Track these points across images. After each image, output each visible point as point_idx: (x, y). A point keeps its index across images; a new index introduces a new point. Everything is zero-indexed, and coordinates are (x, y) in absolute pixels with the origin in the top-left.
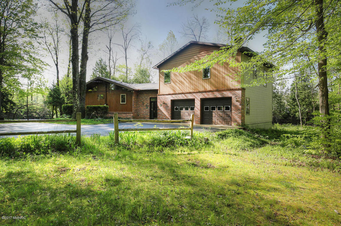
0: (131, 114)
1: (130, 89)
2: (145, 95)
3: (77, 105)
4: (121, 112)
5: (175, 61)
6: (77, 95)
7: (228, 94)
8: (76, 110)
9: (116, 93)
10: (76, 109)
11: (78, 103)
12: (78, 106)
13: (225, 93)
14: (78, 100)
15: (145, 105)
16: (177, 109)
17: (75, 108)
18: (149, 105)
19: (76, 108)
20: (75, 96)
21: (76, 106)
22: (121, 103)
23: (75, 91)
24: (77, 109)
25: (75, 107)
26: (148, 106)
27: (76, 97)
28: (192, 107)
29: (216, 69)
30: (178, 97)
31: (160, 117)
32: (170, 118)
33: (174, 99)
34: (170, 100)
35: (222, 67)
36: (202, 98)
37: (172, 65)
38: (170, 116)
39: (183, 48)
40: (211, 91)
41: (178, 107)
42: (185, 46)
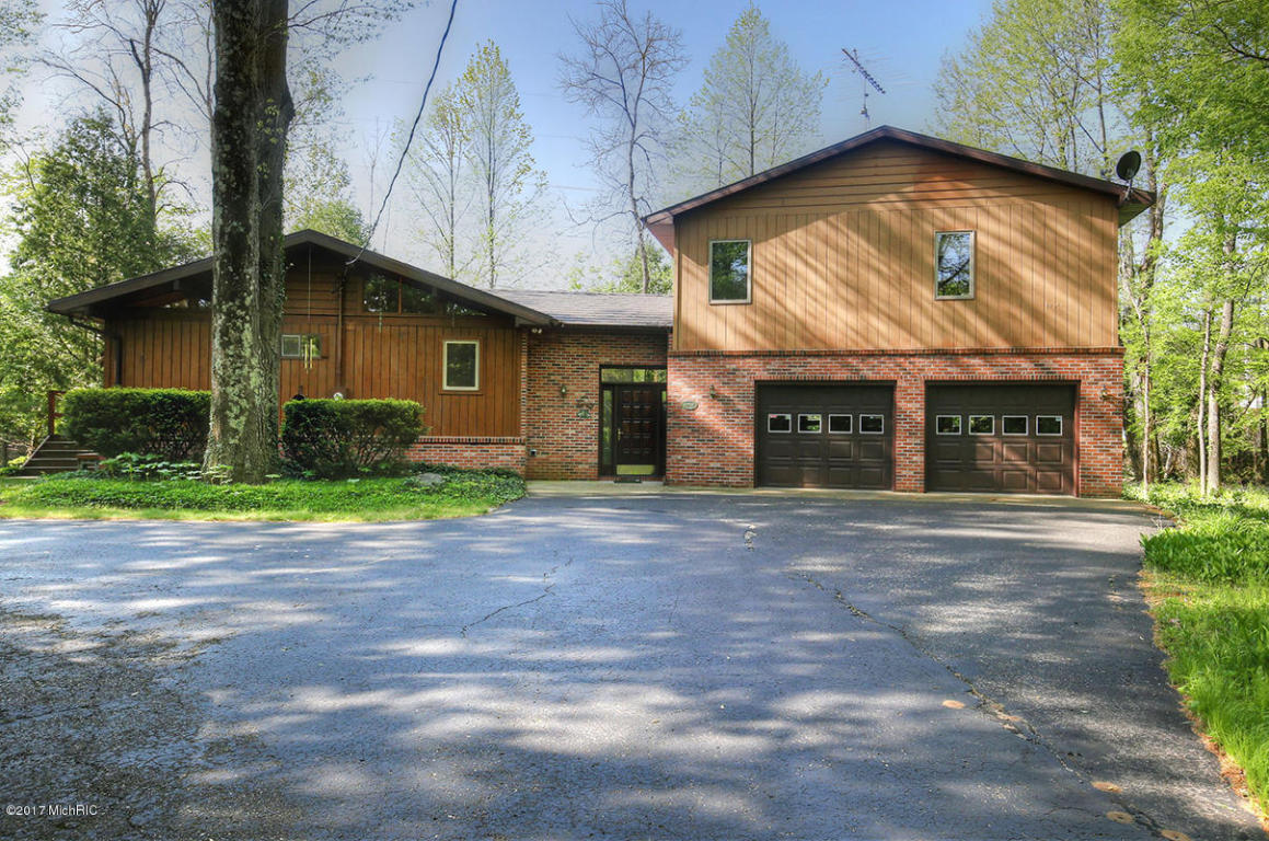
0: (518, 448)
1: (531, 316)
2: (573, 350)
3: (249, 396)
4: (453, 438)
5: (779, 203)
6: (247, 336)
7: (1067, 368)
8: (241, 428)
9: (412, 330)
10: (243, 419)
11: (255, 380)
12: (258, 401)
13: (1049, 362)
14: (254, 361)
15: (571, 400)
16: (780, 423)
17: (237, 417)
18: (594, 401)
19: (242, 411)
20: (239, 342)
21: (244, 403)
22: (446, 387)
23: (242, 307)
24: (248, 423)
25: (236, 410)
26: (590, 406)
27: (245, 343)
28: (872, 416)
29: (999, 263)
30: (801, 370)
31: (687, 461)
32: (751, 466)
33: (776, 377)
34: (752, 384)
35: (1033, 256)
36: (936, 381)
37: (757, 218)
38: (751, 459)
39: (836, 152)
40: (984, 353)
41: (788, 417)
42: (851, 145)
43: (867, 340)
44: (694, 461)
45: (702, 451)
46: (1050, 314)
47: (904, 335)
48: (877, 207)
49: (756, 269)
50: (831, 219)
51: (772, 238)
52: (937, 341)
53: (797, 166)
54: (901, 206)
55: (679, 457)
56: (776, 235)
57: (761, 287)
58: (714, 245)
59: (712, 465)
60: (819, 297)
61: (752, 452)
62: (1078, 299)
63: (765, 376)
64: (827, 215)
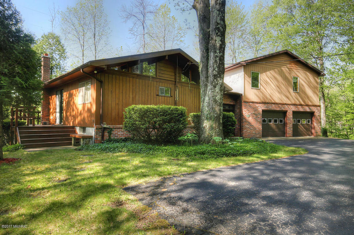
9: (193, 89)
16: (264, 121)
28: (281, 119)
29: (303, 85)
30: (271, 107)
31: (248, 131)
32: (261, 132)
33: (266, 109)
34: (261, 110)
35: (307, 85)
36: (294, 111)
37: (261, 67)
38: (261, 130)
39: (276, 54)
40: (301, 105)
41: (266, 119)
42: (281, 52)
43: (282, 101)
44: (249, 131)
45: (251, 129)
46: (310, 98)
47: (288, 100)
48: (283, 68)
49: (261, 81)
50: (275, 70)
51: (264, 73)
52: (293, 102)
53: (271, 55)
54: (287, 69)
55: (246, 130)
56: (265, 72)
57: (262, 85)
58: (252, 72)
59: (253, 132)
60: (273, 90)
61: (261, 128)
62: (314, 95)
63: (264, 108)
64: (274, 69)
